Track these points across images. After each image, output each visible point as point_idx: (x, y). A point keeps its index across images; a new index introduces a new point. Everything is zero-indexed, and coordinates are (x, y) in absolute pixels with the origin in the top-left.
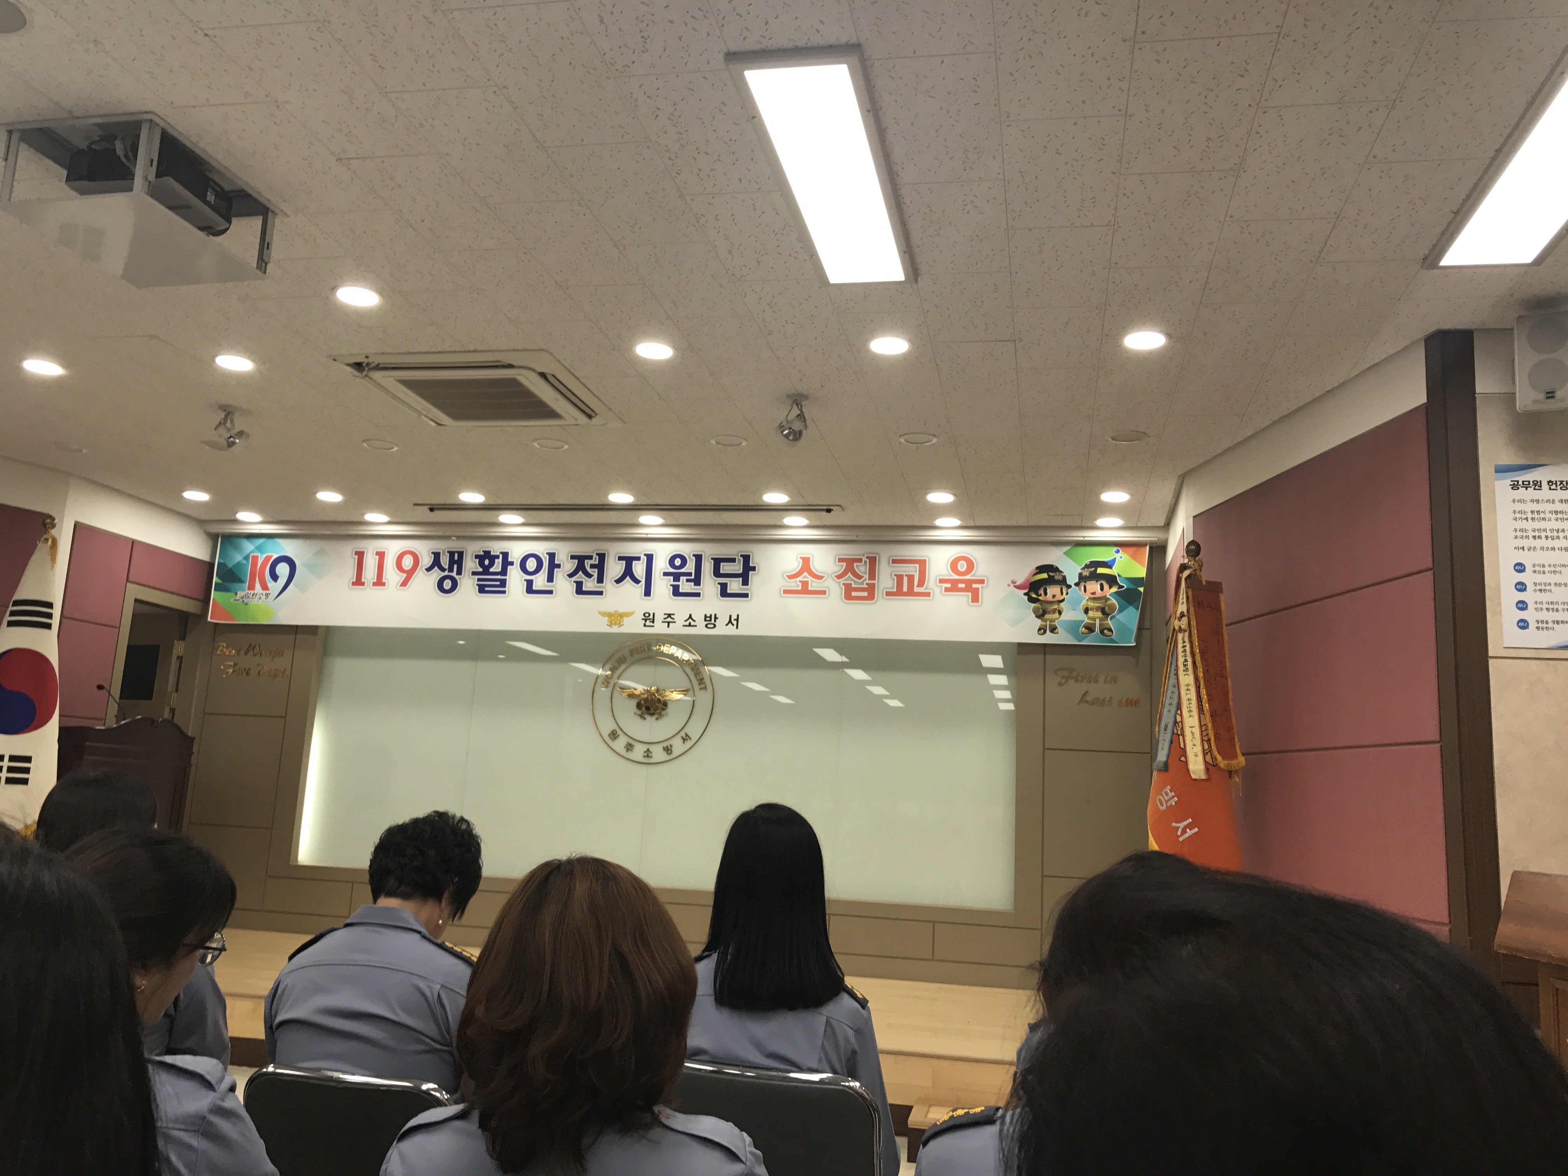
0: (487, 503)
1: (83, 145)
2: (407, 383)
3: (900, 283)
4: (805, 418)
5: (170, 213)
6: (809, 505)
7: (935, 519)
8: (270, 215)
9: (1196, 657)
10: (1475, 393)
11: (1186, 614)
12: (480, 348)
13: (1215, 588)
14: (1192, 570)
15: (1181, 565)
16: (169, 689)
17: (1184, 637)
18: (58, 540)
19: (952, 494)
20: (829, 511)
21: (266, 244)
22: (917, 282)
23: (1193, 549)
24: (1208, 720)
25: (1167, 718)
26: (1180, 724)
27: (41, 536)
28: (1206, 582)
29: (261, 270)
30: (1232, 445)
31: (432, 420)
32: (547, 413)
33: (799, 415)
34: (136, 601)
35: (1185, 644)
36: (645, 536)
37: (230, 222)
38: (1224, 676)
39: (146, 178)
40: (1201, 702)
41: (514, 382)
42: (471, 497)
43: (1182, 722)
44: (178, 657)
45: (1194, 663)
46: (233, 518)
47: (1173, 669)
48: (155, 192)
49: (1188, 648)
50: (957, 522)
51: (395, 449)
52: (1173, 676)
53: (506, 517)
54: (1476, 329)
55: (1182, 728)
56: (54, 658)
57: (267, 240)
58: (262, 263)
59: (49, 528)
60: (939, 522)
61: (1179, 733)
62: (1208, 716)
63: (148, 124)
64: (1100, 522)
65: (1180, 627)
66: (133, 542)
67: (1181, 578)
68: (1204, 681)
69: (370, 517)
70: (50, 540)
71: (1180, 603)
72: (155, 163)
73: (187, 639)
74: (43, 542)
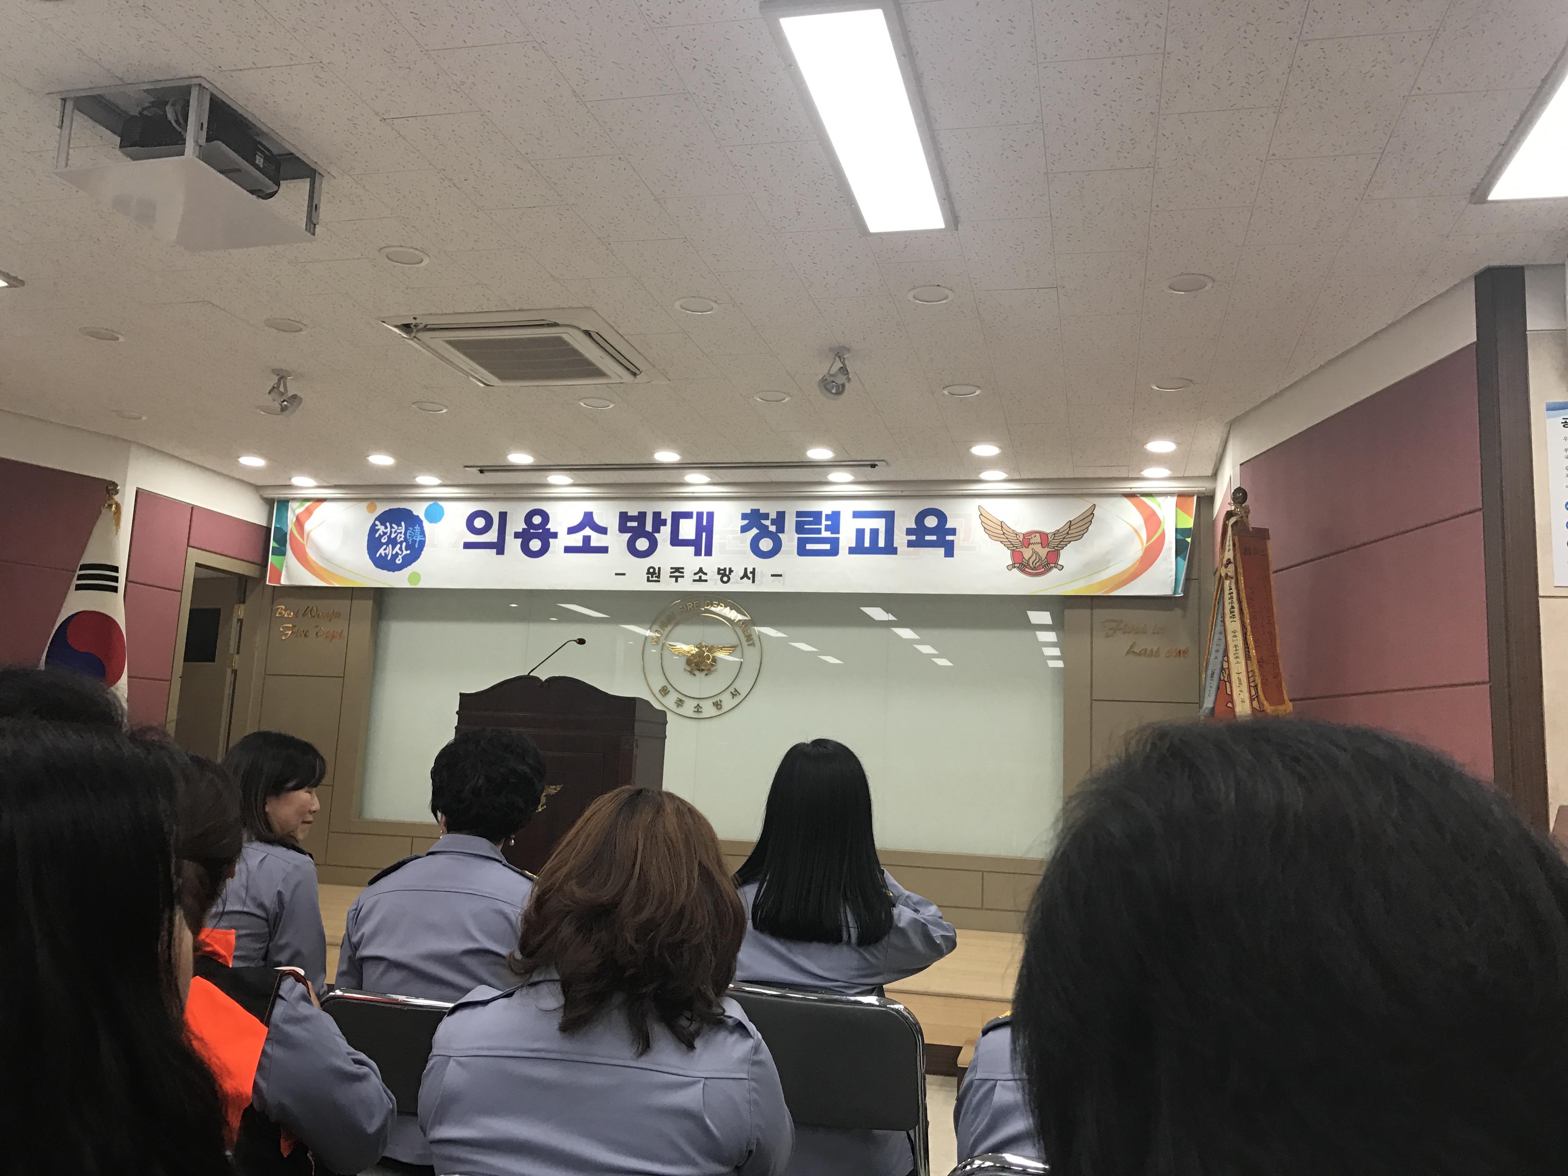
0: (535, 464)
1: (135, 112)
2: (454, 344)
3: (940, 230)
4: (847, 371)
5: (222, 176)
6: (853, 461)
7: (980, 473)
8: (317, 176)
9: (1243, 604)
10: (1526, 330)
11: (1232, 561)
12: (525, 307)
13: (1263, 534)
14: (1238, 517)
15: (1228, 512)
16: (231, 651)
17: (1230, 584)
18: (121, 506)
19: (997, 447)
20: (873, 466)
21: (314, 206)
22: (957, 229)
23: (1240, 496)
24: (1255, 666)
25: (1214, 664)
26: (1227, 670)
27: (105, 502)
28: (1253, 528)
29: (309, 232)
30: (1278, 391)
31: (480, 381)
32: (592, 371)
33: (842, 368)
34: (197, 565)
35: (1231, 591)
36: (691, 494)
37: (279, 185)
38: (1271, 623)
39: (196, 142)
40: (1248, 648)
41: (560, 341)
42: (520, 458)
43: (1228, 668)
44: (239, 620)
45: (1241, 610)
46: (288, 483)
47: (1219, 616)
48: (206, 157)
49: (1235, 595)
50: (1003, 475)
51: (444, 411)
52: (1219, 623)
53: (555, 478)
54: (1528, 266)
55: (1229, 675)
56: (121, 621)
57: (315, 202)
58: (311, 225)
59: (112, 494)
60: (984, 476)
61: (1226, 680)
62: (1255, 661)
63: (198, 88)
64: (1146, 473)
65: (1227, 574)
66: (192, 508)
67: (1227, 525)
68: (1251, 628)
69: (421, 479)
70: (114, 506)
71: (1227, 550)
72: (205, 126)
73: (247, 603)
74: (107, 508)
